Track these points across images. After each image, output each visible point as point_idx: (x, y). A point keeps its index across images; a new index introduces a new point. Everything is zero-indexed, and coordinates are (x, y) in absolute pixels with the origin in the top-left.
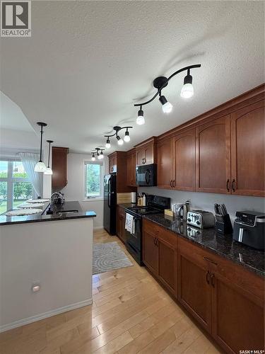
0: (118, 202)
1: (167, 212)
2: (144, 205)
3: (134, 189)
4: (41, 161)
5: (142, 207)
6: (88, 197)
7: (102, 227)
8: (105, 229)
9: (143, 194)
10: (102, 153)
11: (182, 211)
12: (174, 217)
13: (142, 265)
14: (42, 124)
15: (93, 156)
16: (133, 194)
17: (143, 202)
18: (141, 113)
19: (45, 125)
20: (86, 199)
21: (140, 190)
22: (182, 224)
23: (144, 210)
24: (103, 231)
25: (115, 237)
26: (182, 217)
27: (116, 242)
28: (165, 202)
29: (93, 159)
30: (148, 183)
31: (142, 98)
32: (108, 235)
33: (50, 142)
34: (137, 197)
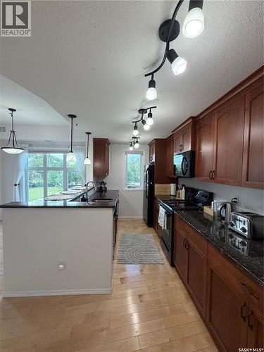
0: (156, 193)
1: (206, 209)
2: (183, 198)
3: (175, 181)
4: (71, 152)
5: (180, 201)
6: (129, 187)
7: (142, 217)
8: (144, 219)
9: (183, 185)
10: (137, 142)
11: (224, 210)
12: (214, 216)
13: (172, 265)
14: (72, 116)
15: (131, 146)
16: (173, 186)
17: (182, 195)
18: (152, 84)
19: (75, 116)
20: (126, 188)
21: (181, 182)
22: (223, 227)
23: (182, 205)
24: (143, 221)
25: (152, 229)
26: (223, 218)
27: (151, 235)
28: (206, 197)
29: (131, 149)
30: (184, 174)
31: (154, 64)
32: (146, 227)
33: (89, 133)
34: (177, 189)
